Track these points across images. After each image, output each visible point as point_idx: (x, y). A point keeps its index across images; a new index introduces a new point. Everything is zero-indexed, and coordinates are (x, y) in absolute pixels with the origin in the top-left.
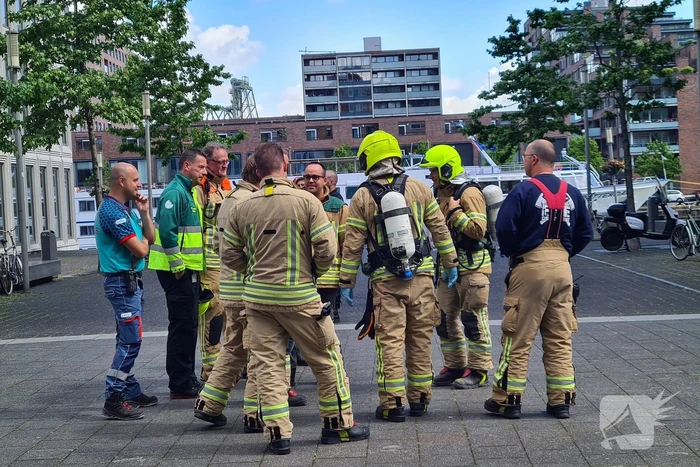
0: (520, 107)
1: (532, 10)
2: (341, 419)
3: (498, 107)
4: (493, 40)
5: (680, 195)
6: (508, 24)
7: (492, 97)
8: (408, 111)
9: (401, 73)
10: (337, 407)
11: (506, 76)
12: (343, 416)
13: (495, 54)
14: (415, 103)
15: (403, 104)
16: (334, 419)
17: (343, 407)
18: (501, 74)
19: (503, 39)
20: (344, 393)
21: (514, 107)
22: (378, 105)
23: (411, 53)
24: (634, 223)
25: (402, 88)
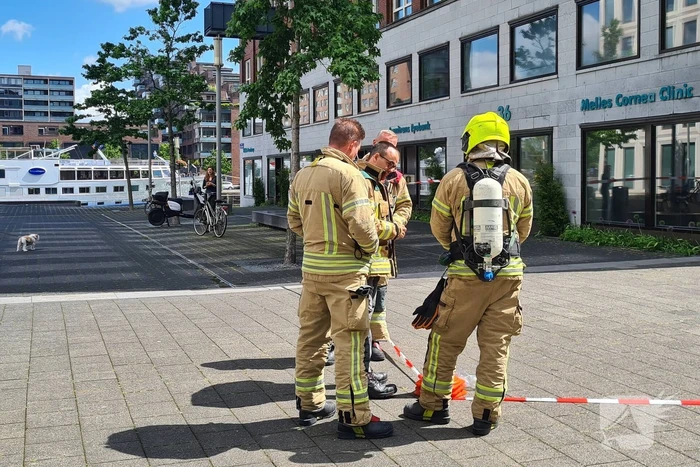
0: (106, 117)
1: (104, 43)
2: (354, 415)
3: (88, 116)
4: (86, 67)
5: (231, 185)
6: (98, 57)
7: (84, 108)
8: (49, 119)
9: (46, 92)
10: (350, 401)
11: (96, 93)
12: (356, 412)
13: (87, 77)
14: (54, 114)
15: (46, 114)
16: (347, 413)
17: (356, 402)
18: (92, 92)
19: (94, 66)
20: (358, 386)
21: (101, 117)
22: (28, 113)
23: (53, 80)
24: (174, 206)
25: (46, 103)
